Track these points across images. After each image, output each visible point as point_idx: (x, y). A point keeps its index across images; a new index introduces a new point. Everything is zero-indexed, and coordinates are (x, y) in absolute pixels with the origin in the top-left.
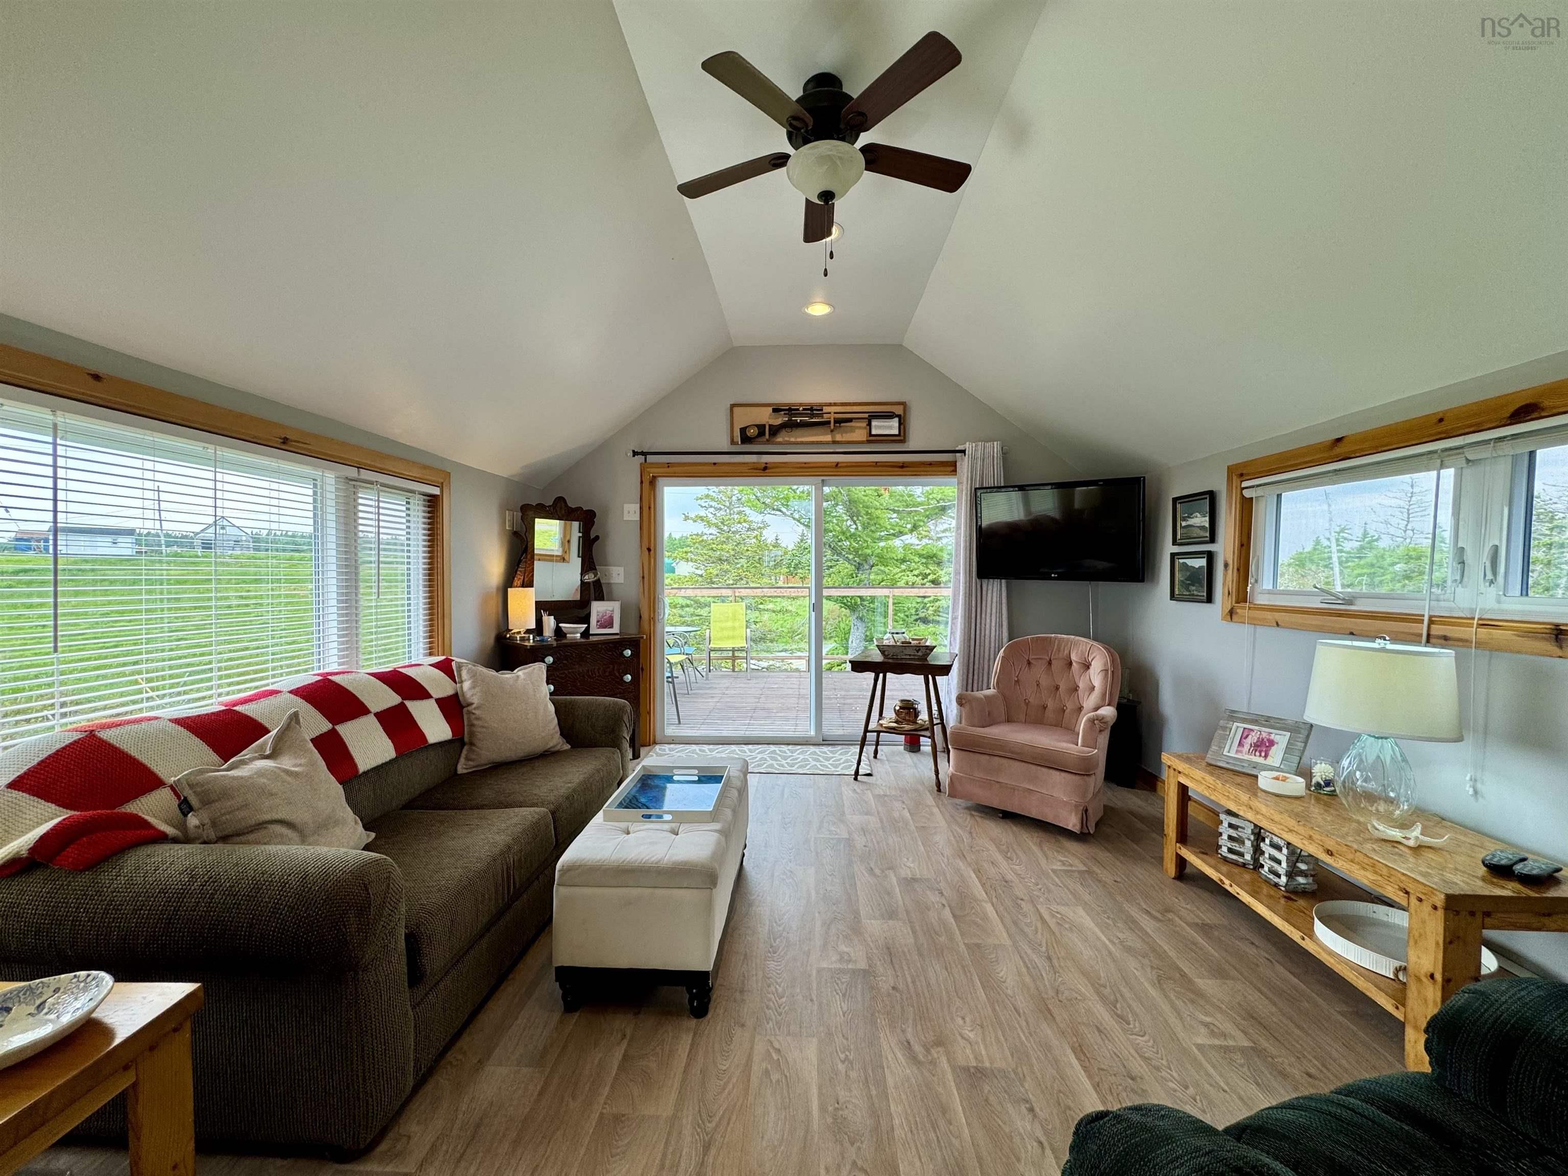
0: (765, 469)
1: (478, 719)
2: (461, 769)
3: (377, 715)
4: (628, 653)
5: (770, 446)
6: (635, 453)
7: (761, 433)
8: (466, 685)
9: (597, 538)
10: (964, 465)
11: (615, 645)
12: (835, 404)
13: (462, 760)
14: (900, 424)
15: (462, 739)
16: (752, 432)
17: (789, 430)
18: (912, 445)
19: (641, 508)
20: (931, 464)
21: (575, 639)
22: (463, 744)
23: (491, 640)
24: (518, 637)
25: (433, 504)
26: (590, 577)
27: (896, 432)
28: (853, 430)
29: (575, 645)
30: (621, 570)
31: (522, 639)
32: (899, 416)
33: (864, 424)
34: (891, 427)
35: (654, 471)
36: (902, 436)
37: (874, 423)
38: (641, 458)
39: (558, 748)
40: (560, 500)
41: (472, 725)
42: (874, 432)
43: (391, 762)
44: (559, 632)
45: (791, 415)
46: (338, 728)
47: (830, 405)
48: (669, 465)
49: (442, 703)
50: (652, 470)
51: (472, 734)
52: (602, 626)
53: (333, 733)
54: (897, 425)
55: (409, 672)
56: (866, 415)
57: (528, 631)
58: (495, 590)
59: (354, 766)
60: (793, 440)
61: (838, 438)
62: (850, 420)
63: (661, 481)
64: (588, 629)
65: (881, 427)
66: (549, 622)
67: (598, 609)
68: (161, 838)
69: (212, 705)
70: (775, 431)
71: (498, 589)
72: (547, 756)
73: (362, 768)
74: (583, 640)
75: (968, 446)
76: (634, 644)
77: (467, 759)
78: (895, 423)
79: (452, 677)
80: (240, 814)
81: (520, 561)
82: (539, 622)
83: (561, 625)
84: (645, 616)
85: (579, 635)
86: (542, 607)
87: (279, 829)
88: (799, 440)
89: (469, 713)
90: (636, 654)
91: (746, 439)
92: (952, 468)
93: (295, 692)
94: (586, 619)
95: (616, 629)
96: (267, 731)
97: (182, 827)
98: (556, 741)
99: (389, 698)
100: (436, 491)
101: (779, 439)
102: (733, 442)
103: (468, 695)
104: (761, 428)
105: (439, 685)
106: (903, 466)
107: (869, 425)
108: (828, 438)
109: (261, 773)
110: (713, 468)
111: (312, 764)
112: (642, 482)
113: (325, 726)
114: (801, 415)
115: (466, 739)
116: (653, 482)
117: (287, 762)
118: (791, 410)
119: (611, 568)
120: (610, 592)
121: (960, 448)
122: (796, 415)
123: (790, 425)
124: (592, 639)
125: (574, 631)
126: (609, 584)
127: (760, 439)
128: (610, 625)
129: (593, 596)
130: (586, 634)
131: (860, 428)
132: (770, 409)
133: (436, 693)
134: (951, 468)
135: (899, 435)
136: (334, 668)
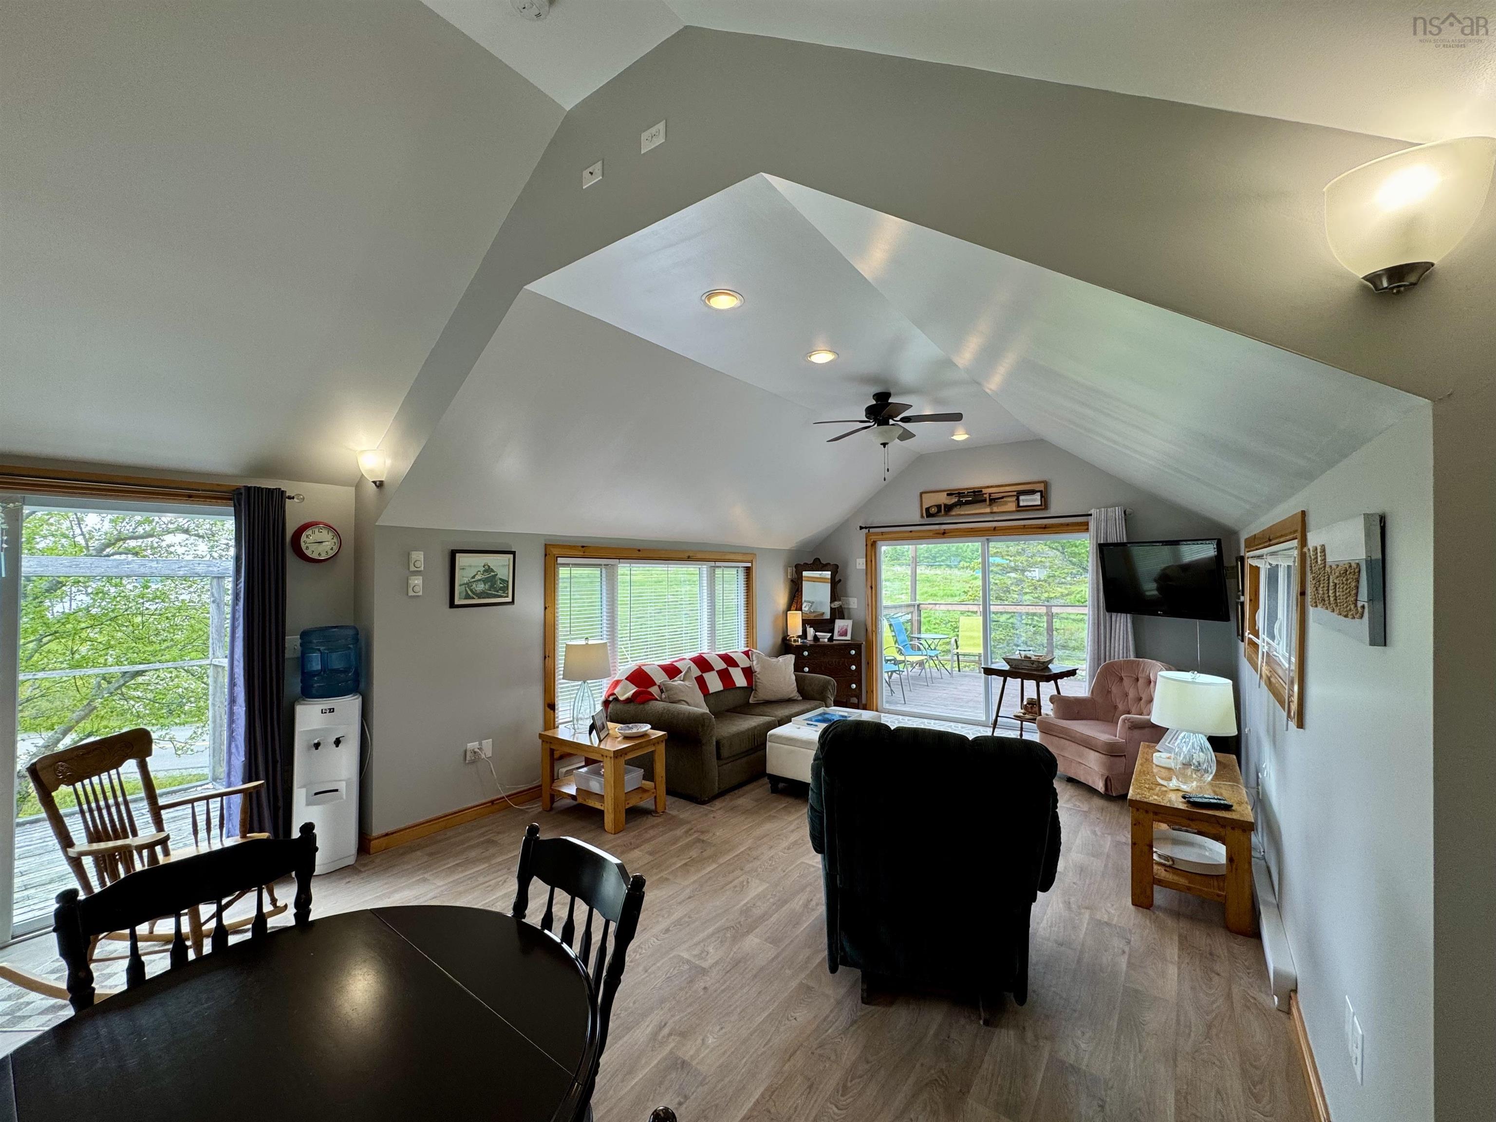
0: (944, 533)
1: (759, 679)
2: (751, 701)
3: (717, 671)
4: (853, 652)
5: (947, 518)
6: (861, 528)
7: (939, 511)
8: (755, 663)
9: (840, 580)
10: (1092, 526)
11: (848, 646)
12: (992, 487)
13: (752, 697)
14: (1042, 496)
15: (752, 688)
16: (933, 510)
17: (959, 507)
18: (1052, 512)
19: (866, 561)
20: (1068, 525)
21: (824, 642)
22: (753, 690)
23: (780, 640)
24: (792, 639)
25: (748, 571)
26: (836, 604)
27: (1039, 503)
28: (1006, 503)
29: (824, 646)
30: (855, 600)
31: (795, 641)
32: (1041, 492)
33: (1014, 499)
34: (1036, 499)
35: (873, 538)
36: (1045, 504)
37: (1021, 498)
38: (865, 531)
39: (796, 698)
40: (817, 560)
41: (756, 682)
42: (1021, 504)
43: (721, 691)
44: (816, 638)
45: (959, 497)
46: (704, 675)
47: (988, 487)
48: (882, 533)
49: (744, 670)
50: (873, 537)
51: (756, 686)
52: (841, 635)
53: (701, 676)
54: (1039, 497)
55: (732, 655)
56: (1015, 493)
57: (799, 637)
58: (781, 612)
59: (708, 690)
60: (962, 513)
61: (995, 509)
62: (1002, 498)
63: (879, 543)
64: (832, 636)
65: (1025, 500)
66: (811, 631)
67: (839, 624)
68: (657, 700)
69: (667, 662)
70: (949, 508)
71: (783, 612)
72: (790, 701)
73: (711, 692)
74: (829, 643)
75: (1092, 511)
76: (858, 647)
77: (754, 697)
78: (1038, 496)
79: (749, 658)
80: (675, 696)
81: (795, 596)
82: (805, 632)
83: (817, 633)
84: (870, 629)
85: (826, 640)
86: (806, 622)
87: (683, 702)
88: (966, 513)
89: (756, 676)
90: (859, 653)
91: (929, 515)
92: (1086, 527)
93: (691, 659)
94: (832, 631)
95: (849, 637)
96: (681, 672)
97: (661, 698)
98: (795, 694)
99: (721, 665)
100: (749, 565)
101: (953, 513)
102: (922, 516)
103: (755, 667)
104: (939, 507)
105: (744, 662)
106: (1045, 527)
107: (1018, 500)
108: (988, 510)
109: (679, 684)
110: (911, 534)
111: (693, 684)
112: (866, 545)
113: (699, 673)
114: (967, 496)
115: (754, 688)
116: (874, 544)
117: (687, 683)
118: (959, 494)
119: (850, 599)
120: (849, 613)
121: (1089, 513)
122: (963, 497)
123: (959, 504)
124: (835, 642)
125: (824, 637)
126: (849, 609)
127: (940, 514)
128: (845, 634)
129: (837, 617)
130: (831, 639)
131: (1010, 502)
132: (946, 493)
133: (742, 666)
134: (1083, 527)
135: (1041, 505)
136: (706, 651)
